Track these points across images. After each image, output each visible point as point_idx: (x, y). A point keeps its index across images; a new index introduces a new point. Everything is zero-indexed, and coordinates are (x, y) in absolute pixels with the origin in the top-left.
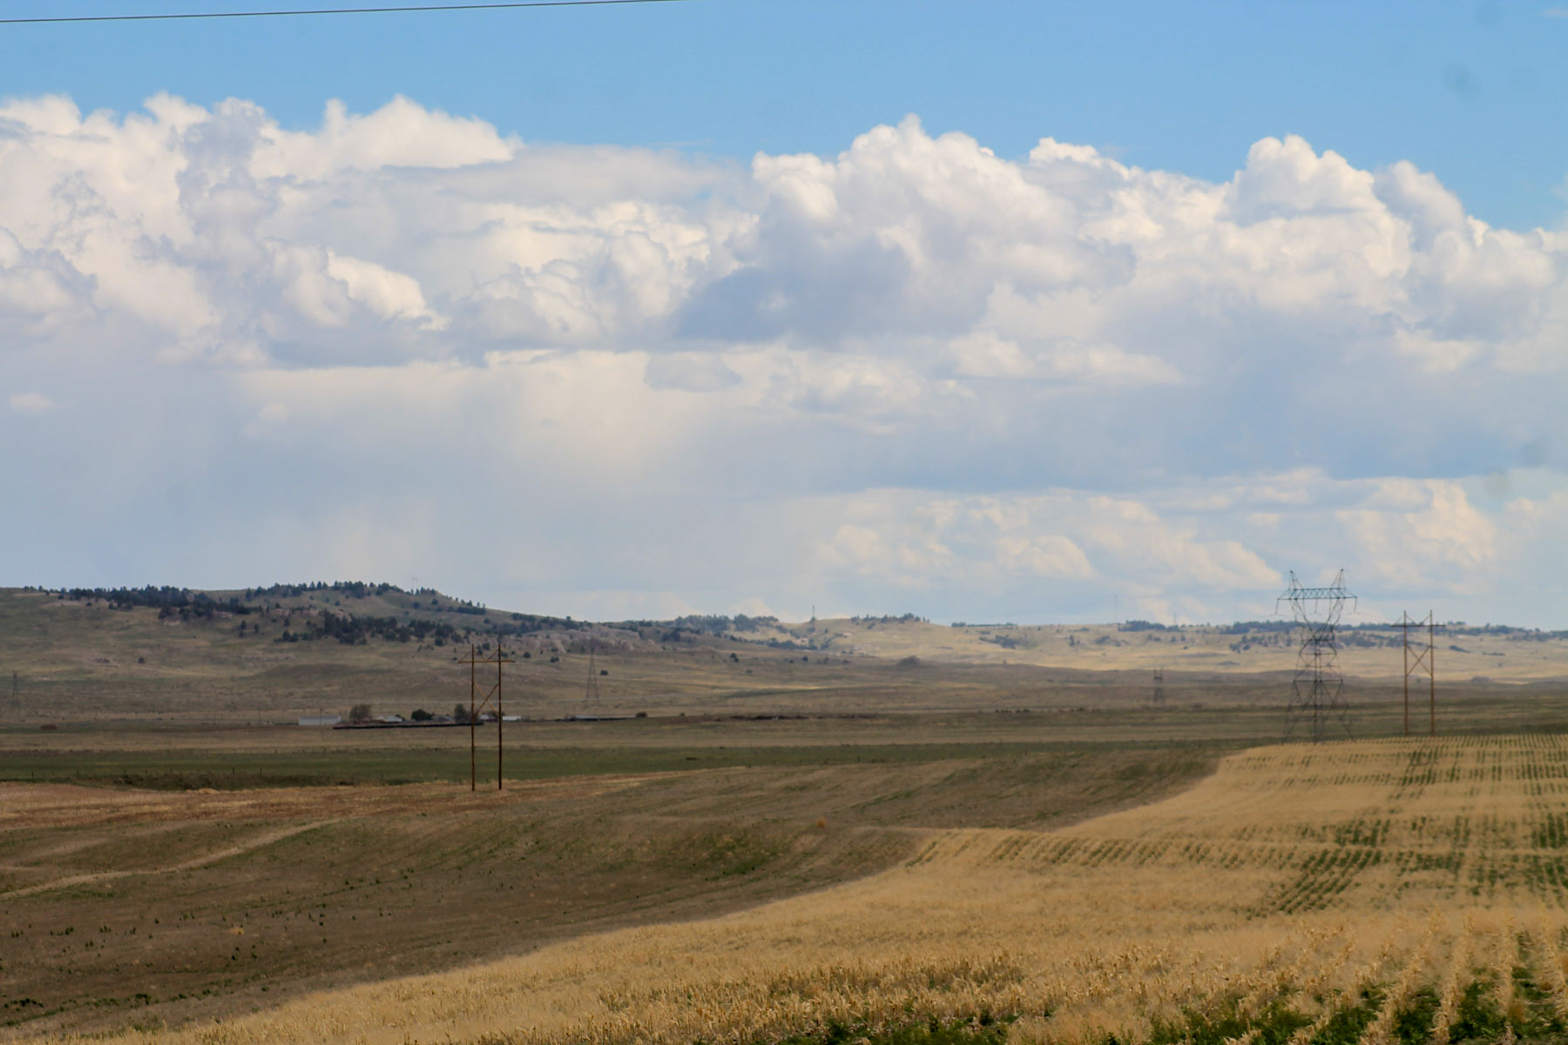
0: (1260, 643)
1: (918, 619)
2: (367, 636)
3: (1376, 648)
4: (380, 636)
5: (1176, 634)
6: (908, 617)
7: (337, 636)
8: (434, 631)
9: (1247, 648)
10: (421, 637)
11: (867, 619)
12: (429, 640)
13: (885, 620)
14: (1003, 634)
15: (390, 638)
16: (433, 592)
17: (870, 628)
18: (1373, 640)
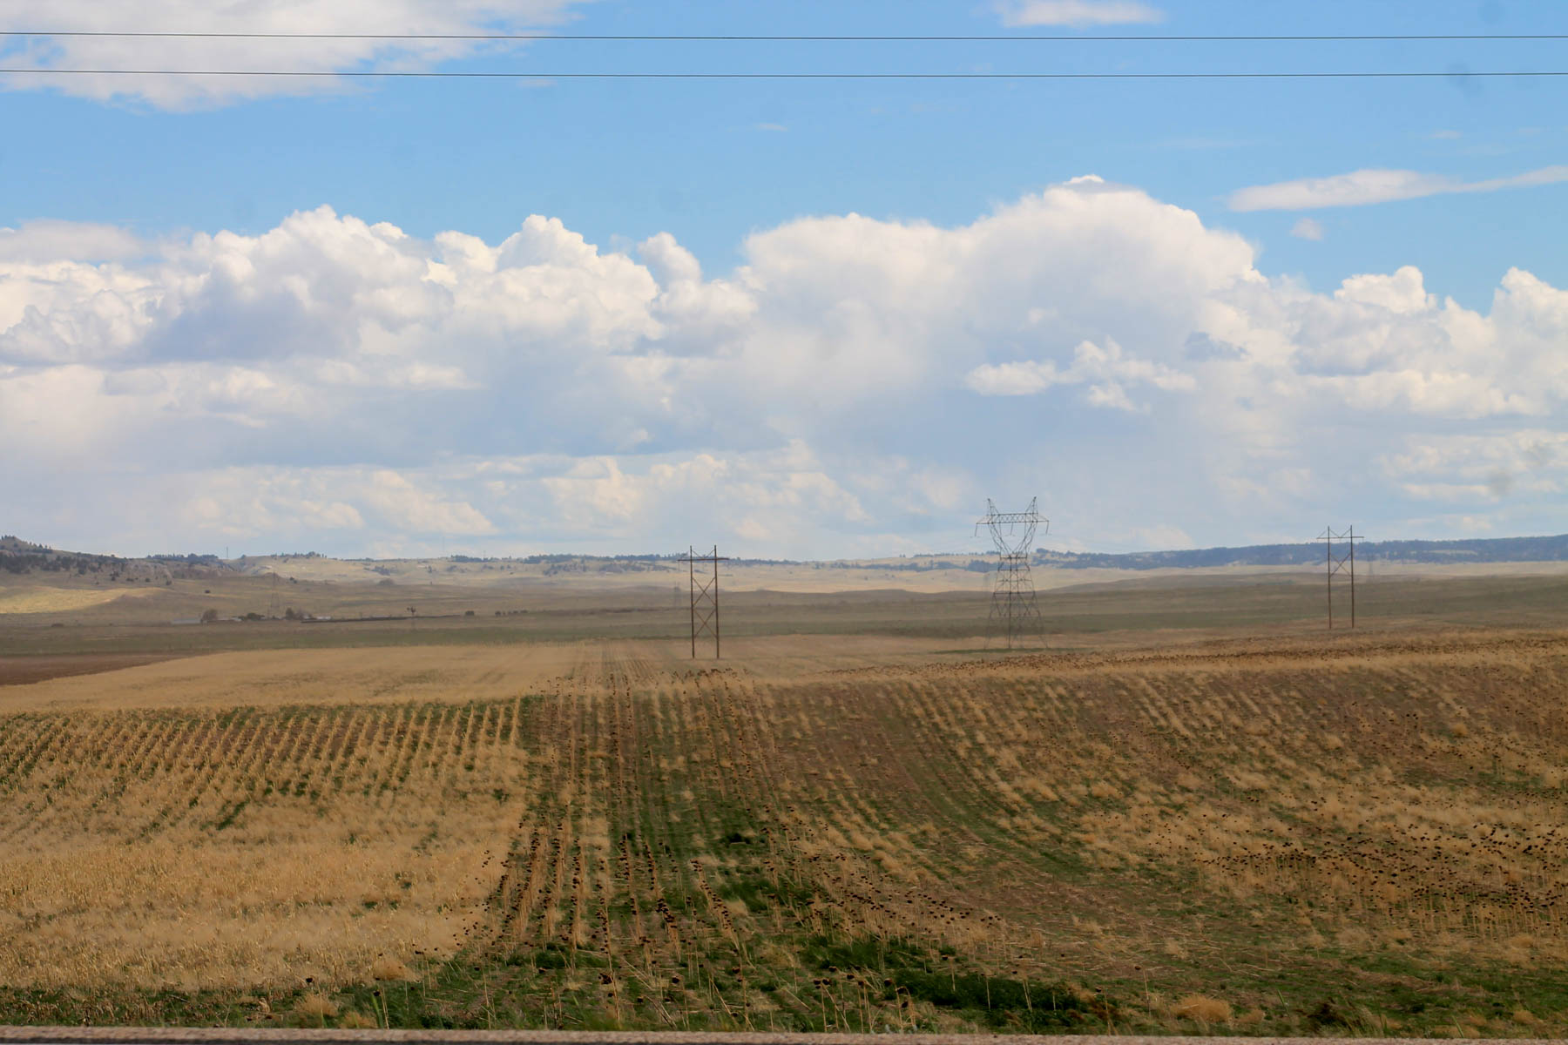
0: (564, 569)
1: (318, 555)
2: (29, 567)
3: (645, 572)
4: (39, 568)
5: (507, 564)
6: (311, 555)
7: (8, 568)
8: (75, 564)
9: (555, 573)
10: (68, 569)
11: (282, 556)
12: (74, 571)
13: (296, 556)
14: (380, 565)
15: (46, 569)
16: (14, 538)
17: (285, 561)
18: (642, 566)
